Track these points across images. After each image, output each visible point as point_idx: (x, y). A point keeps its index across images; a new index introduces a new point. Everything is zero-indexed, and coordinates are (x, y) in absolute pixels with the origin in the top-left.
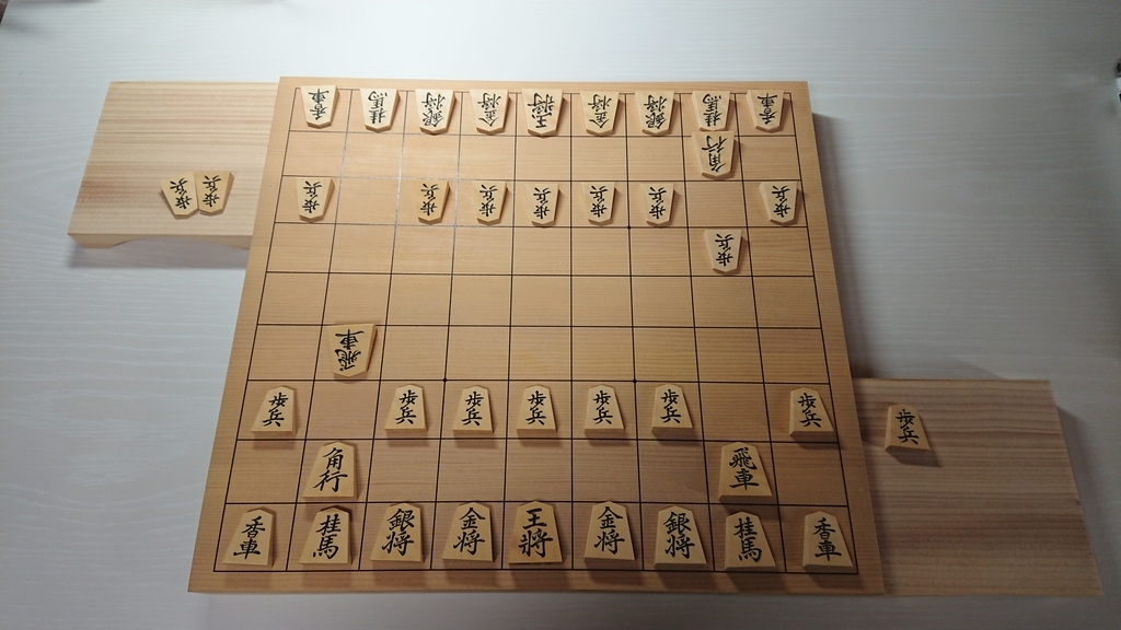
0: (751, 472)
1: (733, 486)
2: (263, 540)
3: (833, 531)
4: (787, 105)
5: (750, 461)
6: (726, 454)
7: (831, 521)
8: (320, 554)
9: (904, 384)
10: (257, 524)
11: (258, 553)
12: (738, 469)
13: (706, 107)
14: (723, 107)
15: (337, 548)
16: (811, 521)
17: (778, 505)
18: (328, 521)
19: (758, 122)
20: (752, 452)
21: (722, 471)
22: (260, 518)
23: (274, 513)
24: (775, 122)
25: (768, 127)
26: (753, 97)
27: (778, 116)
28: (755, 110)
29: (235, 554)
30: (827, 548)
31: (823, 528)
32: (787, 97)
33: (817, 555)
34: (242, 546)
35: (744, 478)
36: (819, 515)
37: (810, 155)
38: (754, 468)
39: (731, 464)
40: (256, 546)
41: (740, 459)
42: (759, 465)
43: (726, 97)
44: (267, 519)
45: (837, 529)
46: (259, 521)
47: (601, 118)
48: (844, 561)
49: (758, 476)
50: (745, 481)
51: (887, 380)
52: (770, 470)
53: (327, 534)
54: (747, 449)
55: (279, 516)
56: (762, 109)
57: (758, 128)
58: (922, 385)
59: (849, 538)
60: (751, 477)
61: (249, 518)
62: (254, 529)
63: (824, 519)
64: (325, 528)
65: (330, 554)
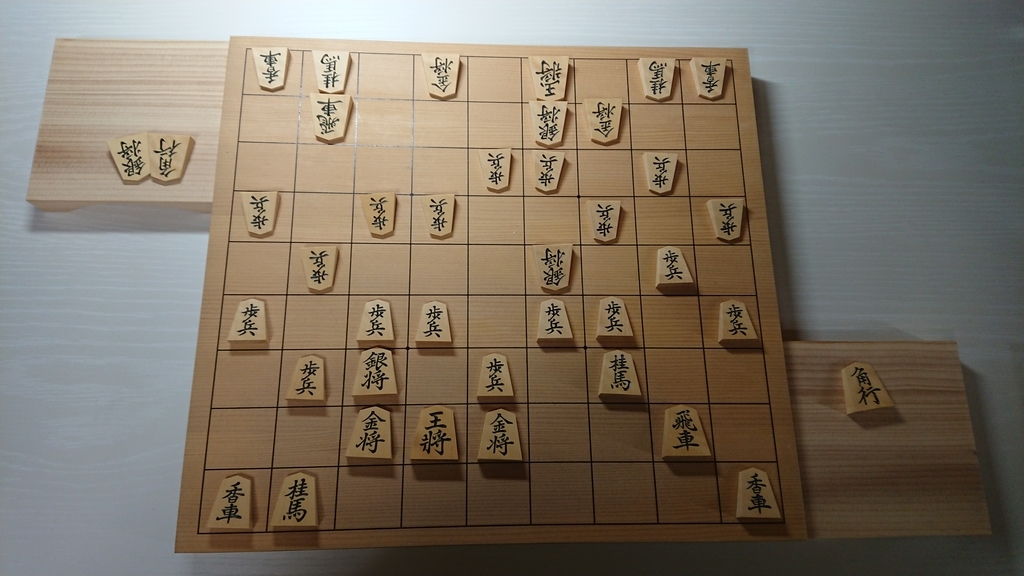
0: (692, 433)
1: (677, 447)
2: (243, 505)
3: (764, 486)
4: (729, 72)
5: (691, 423)
6: (670, 416)
7: (763, 476)
8: (290, 518)
9: (829, 346)
10: (236, 489)
11: (240, 517)
12: (681, 430)
13: (652, 74)
14: (668, 75)
15: (305, 512)
16: (744, 477)
17: (715, 462)
18: (296, 486)
19: (700, 90)
20: (693, 414)
21: (665, 433)
22: (238, 483)
23: (251, 478)
24: (718, 91)
25: (711, 95)
26: (697, 64)
27: (720, 84)
28: (699, 78)
29: (218, 519)
30: (759, 502)
31: (755, 483)
32: (730, 65)
33: (750, 509)
34: (224, 511)
35: (686, 440)
36: (752, 471)
37: (749, 124)
38: (695, 429)
39: (674, 426)
40: (237, 510)
41: (682, 421)
42: (699, 427)
43: (671, 64)
44: (245, 485)
45: (768, 484)
46: (238, 487)
47: (606, 127)
48: (774, 513)
49: (698, 438)
50: (687, 442)
51: (812, 342)
52: (708, 429)
53: (295, 498)
54: (688, 411)
55: (256, 481)
56: (705, 78)
57: (701, 96)
58: (844, 346)
59: (778, 490)
60: (692, 438)
61: (228, 484)
62: (234, 493)
63: (756, 475)
64: (293, 492)
65: (299, 517)
